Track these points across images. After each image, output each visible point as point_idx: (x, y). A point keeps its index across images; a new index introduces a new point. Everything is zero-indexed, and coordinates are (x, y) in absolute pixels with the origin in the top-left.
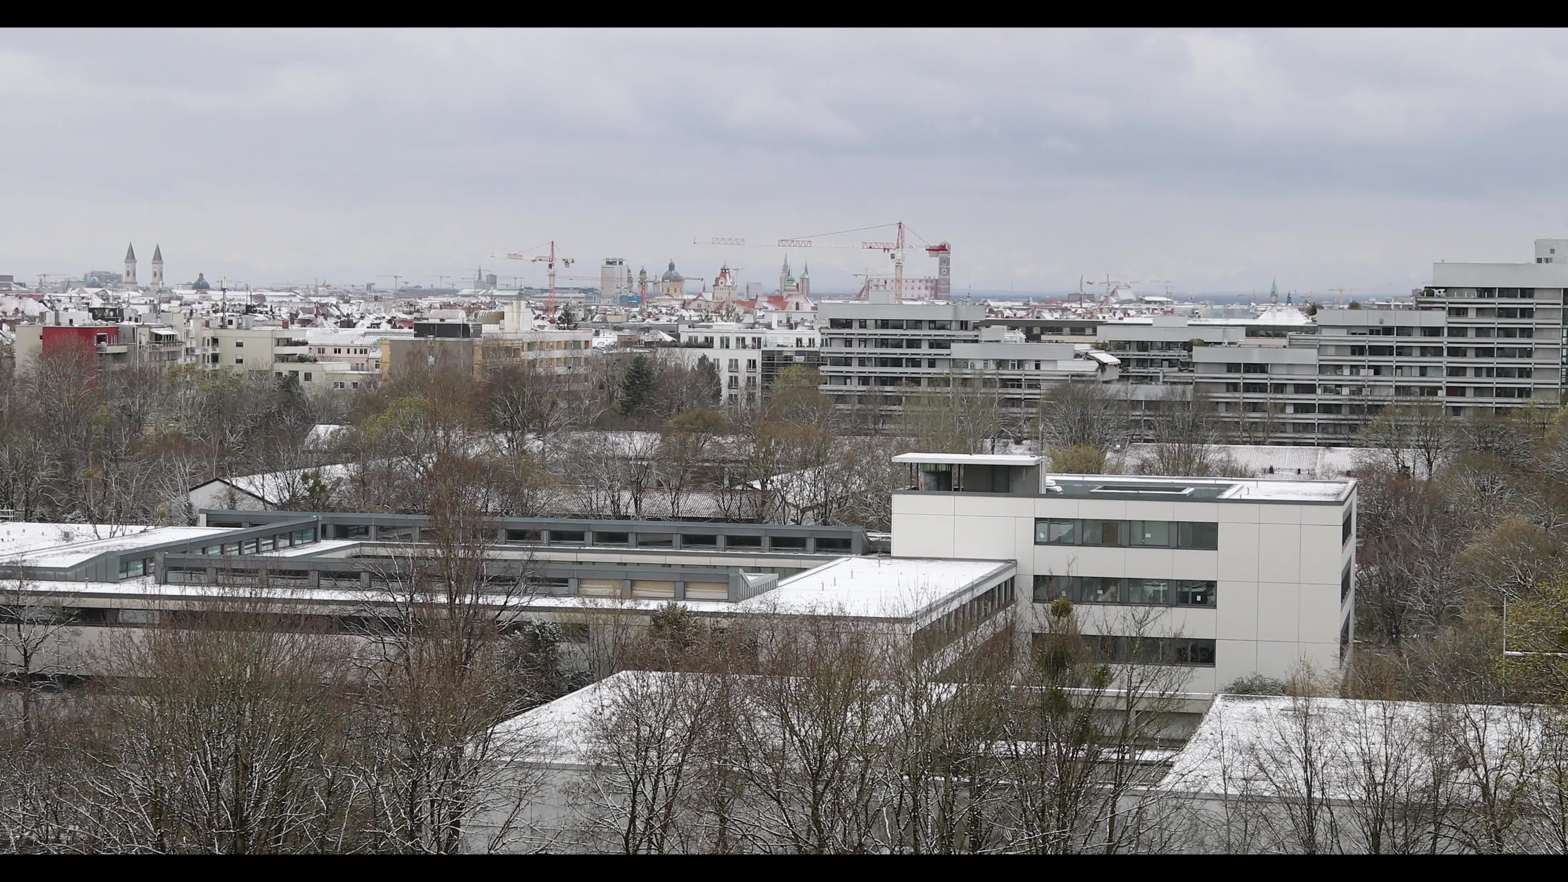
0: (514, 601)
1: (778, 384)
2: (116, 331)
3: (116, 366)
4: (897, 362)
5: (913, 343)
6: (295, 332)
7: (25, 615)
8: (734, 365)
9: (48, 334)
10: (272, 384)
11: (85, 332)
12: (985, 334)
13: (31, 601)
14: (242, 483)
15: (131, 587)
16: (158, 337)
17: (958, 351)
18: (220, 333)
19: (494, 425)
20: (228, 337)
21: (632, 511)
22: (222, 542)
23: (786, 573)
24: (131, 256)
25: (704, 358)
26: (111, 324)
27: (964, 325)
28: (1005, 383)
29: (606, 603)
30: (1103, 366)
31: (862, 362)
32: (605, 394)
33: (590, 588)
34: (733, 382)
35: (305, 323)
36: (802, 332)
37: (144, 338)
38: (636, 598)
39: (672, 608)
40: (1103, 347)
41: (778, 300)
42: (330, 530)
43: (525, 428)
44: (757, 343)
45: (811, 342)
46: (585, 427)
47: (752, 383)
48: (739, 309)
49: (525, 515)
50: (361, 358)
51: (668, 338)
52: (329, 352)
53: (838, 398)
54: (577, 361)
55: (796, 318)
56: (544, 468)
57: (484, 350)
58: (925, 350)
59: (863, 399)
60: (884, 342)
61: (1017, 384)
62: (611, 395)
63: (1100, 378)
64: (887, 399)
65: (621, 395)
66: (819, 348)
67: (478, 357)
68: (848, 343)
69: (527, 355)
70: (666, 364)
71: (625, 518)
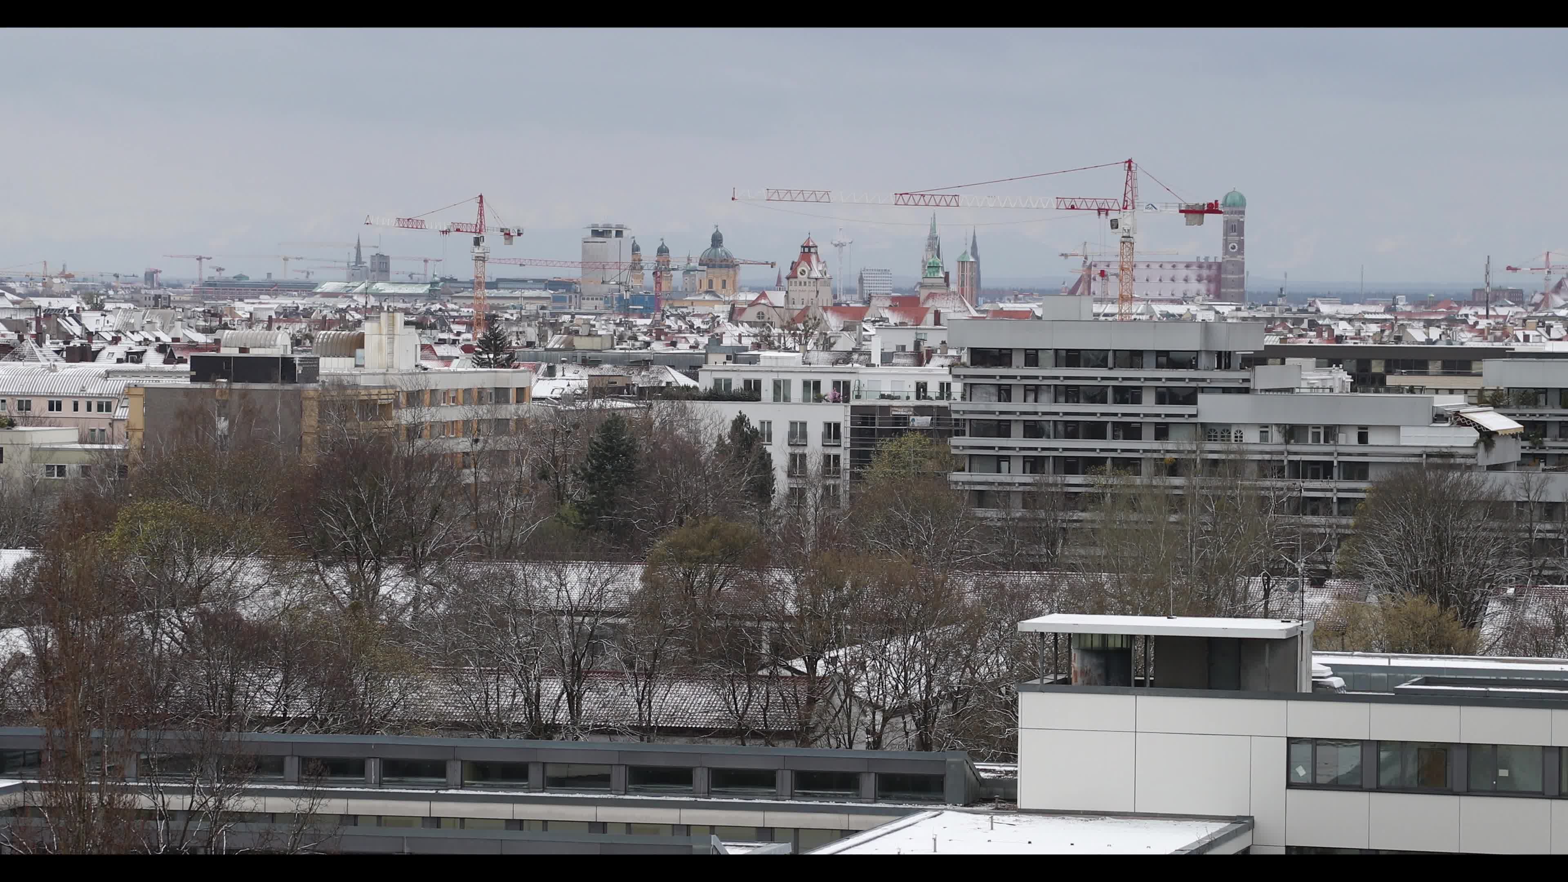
1: (877, 470)
4: (1096, 430)
8: (798, 432)
12: (1262, 377)
19: (322, 551)
21: (564, 717)
25: (741, 421)
27: (1224, 360)
28: (1300, 469)
30: (1488, 437)
31: (1033, 429)
32: (545, 487)
34: (797, 463)
36: (928, 372)
40: (1495, 401)
41: (910, 306)
44: (843, 391)
45: (945, 389)
46: (508, 552)
47: (831, 463)
48: (833, 322)
49: (356, 727)
50: (98, 420)
51: (683, 380)
52: (39, 407)
53: (981, 498)
54: (501, 425)
55: (933, 340)
56: (399, 633)
57: (323, 405)
58: (1148, 406)
59: (1030, 499)
60: (1071, 393)
61: (1322, 470)
62: (559, 494)
63: (1483, 459)
64: (1072, 500)
65: (576, 492)
66: (956, 401)
67: (310, 421)
68: (1004, 393)
69: (406, 416)
70: (667, 427)
71: (550, 730)
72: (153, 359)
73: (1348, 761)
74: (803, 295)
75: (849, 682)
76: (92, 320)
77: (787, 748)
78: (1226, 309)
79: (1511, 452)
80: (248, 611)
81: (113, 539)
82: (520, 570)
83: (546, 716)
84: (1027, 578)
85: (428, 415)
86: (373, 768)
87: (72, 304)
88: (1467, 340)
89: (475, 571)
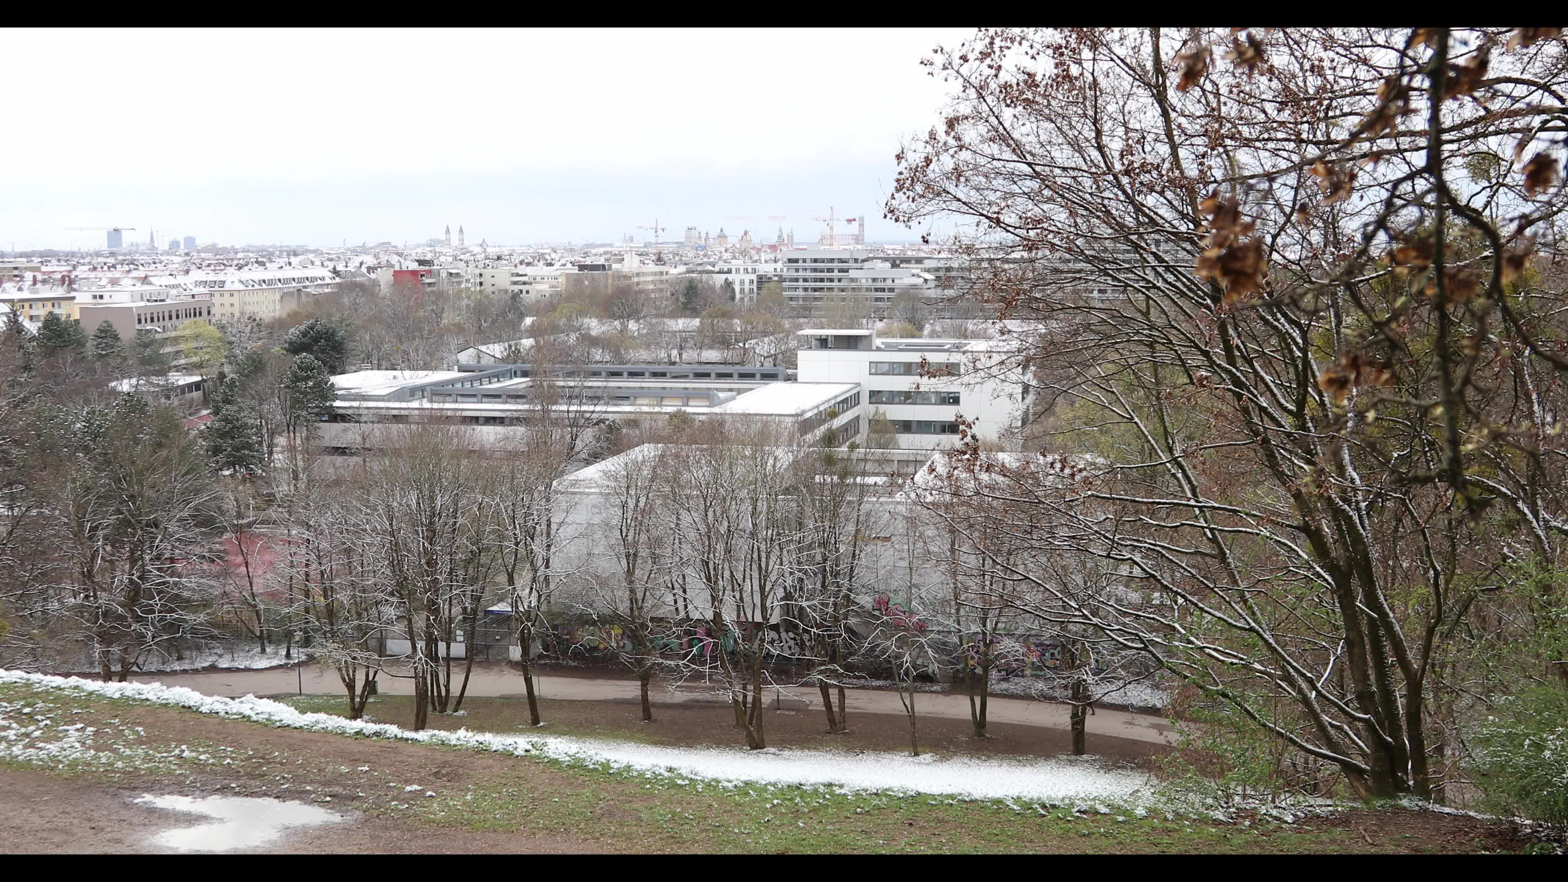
0: (598, 408)
1: (764, 292)
2: (430, 271)
3: (429, 289)
4: (822, 280)
5: (830, 270)
6: (521, 269)
7: (363, 419)
8: (742, 282)
9: (396, 273)
10: (508, 297)
11: (414, 273)
12: (866, 265)
13: (365, 412)
14: (483, 348)
15: (415, 404)
16: (451, 274)
17: (852, 274)
18: (483, 271)
19: (613, 316)
20: (488, 272)
21: (678, 360)
22: (462, 381)
23: (740, 392)
24: (448, 231)
25: (727, 279)
26: (427, 268)
27: (856, 260)
28: (876, 290)
29: (645, 409)
30: (926, 281)
31: (805, 280)
32: (674, 298)
33: (639, 402)
34: (742, 291)
35: (528, 264)
36: (779, 265)
37: (444, 274)
38: (661, 406)
39: (679, 411)
40: (928, 271)
41: (773, 248)
42: (519, 373)
43: (629, 317)
44: (754, 271)
45: (782, 270)
46: (663, 316)
47: (751, 290)
48: (753, 252)
49: (622, 363)
50: (554, 282)
51: (711, 268)
52: (539, 279)
53: (791, 299)
54: (661, 281)
55: (779, 256)
56: (634, 338)
57: (613, 277)
58: (836, 274)
59: (804, 299)
60: (815, 270)
61: (883, 290)
62: (677, 299)
63: (925, 286)
64: (816, 299)
65: (682, 299)
66: (785, 273)
67: (610, 281)
68: (797, 270)
69: (636, 280)
70: (707, 282)
71: (674, 363)
72: (569, 266)
73: (886, 368)
74: (744, 245)
75: (754, 349)
76: (553, 255)
77: (738, 367)
78: (859, 247)
79: (932, 284)
80: (593, 333)
81: (557, 314)
82: (667, 320)
83: (673, 359)
84: (802, 320)
85: (642, 279)
86: (625, 374)
87: (548, 251)
88: (922, 255)
89: (654, 321)
